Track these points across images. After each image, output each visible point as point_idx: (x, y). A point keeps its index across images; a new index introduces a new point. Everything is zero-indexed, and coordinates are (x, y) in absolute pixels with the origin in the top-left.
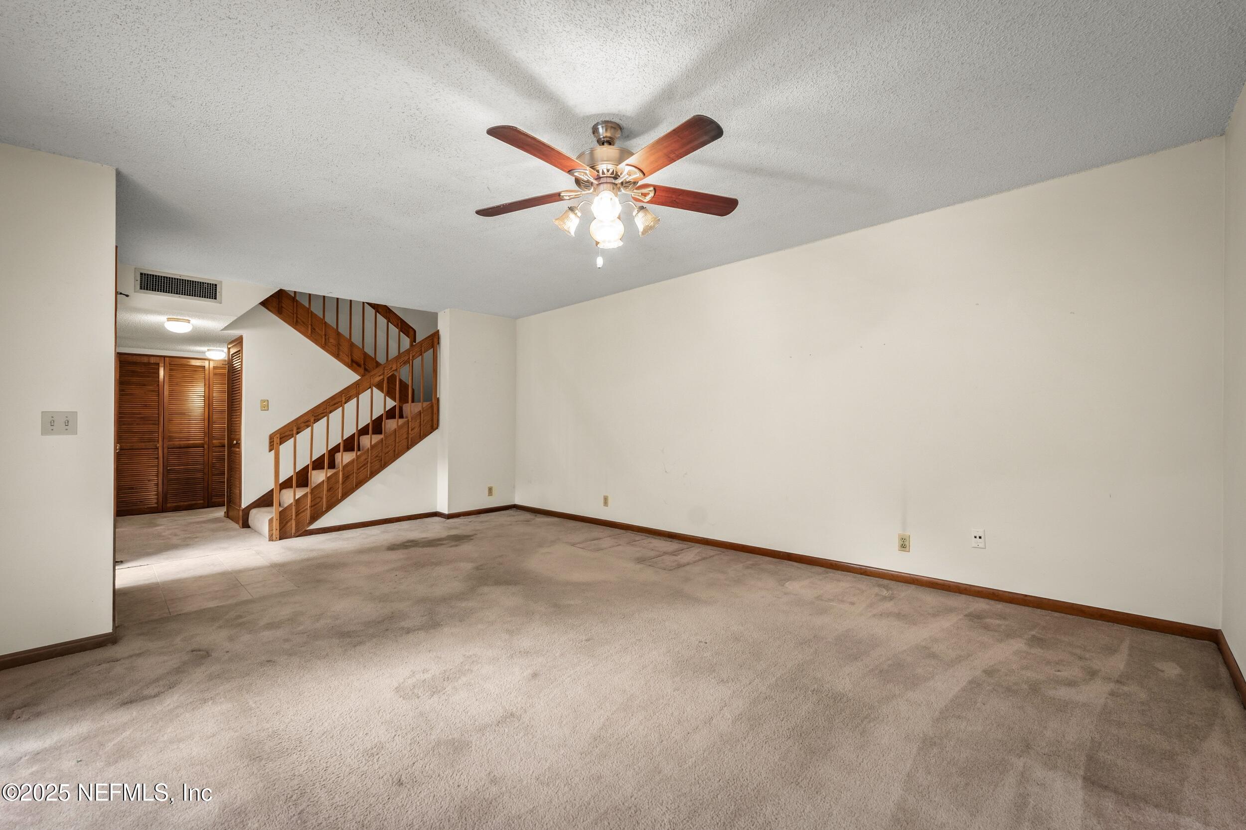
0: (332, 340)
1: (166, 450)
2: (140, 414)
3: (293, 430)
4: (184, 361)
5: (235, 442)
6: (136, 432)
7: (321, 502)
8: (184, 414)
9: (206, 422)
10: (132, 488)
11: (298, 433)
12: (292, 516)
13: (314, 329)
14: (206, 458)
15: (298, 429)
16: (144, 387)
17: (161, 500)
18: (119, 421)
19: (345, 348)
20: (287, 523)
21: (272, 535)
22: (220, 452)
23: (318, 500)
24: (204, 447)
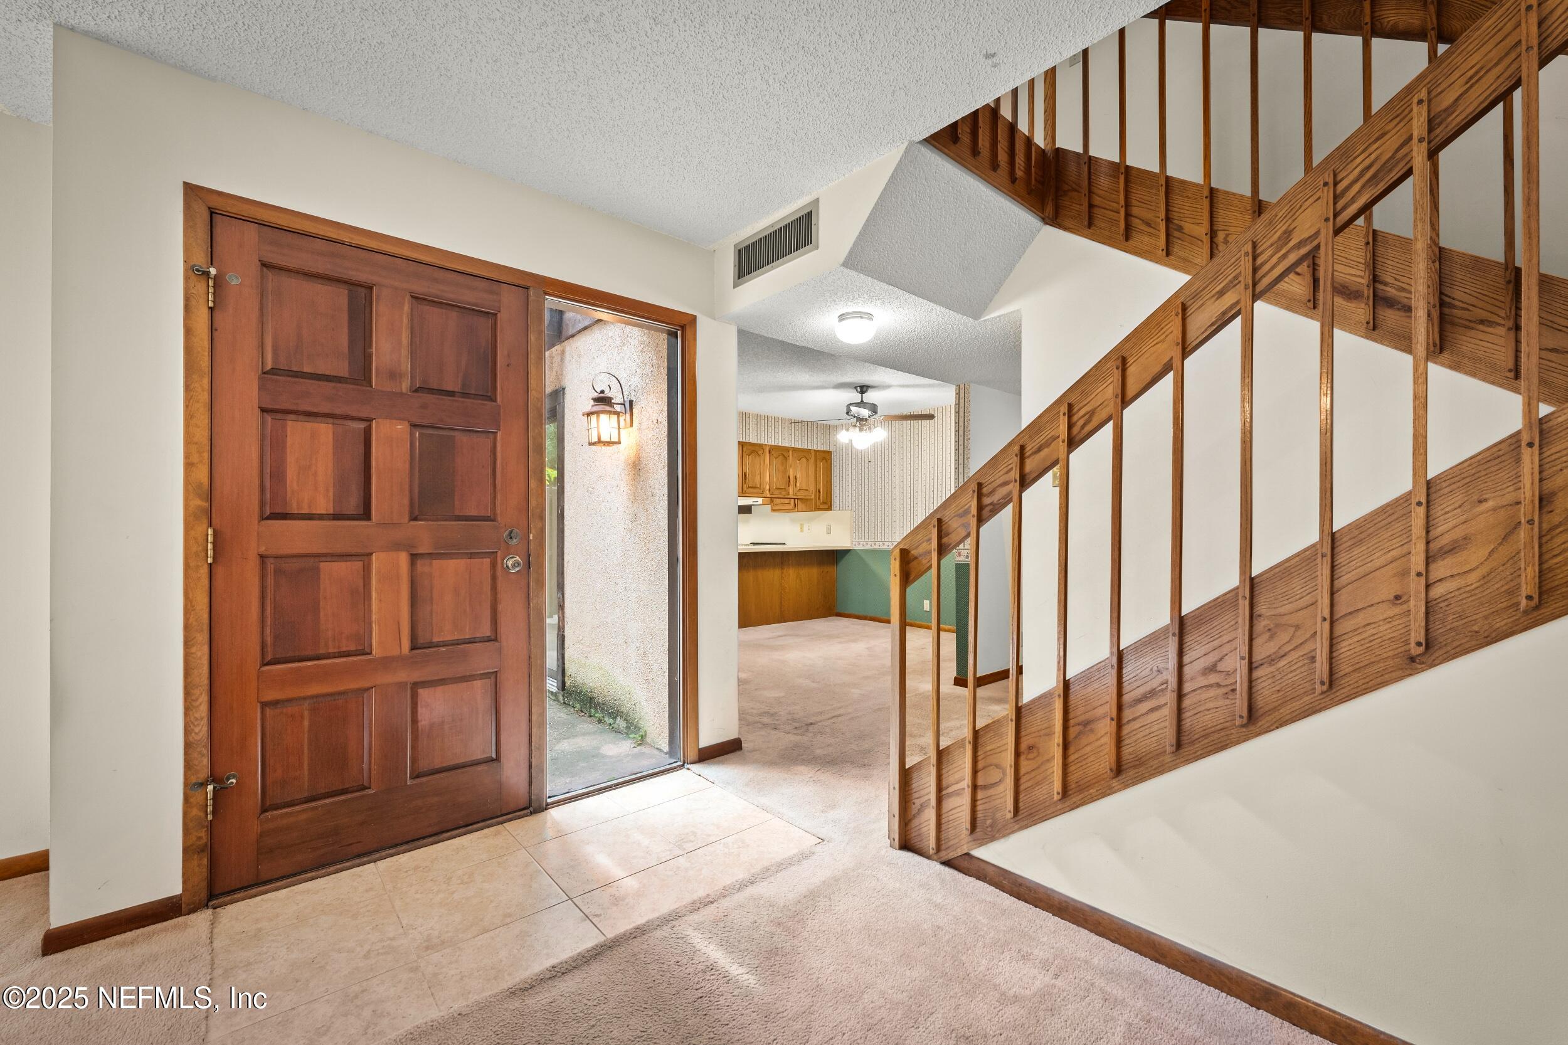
20: (921, 809)
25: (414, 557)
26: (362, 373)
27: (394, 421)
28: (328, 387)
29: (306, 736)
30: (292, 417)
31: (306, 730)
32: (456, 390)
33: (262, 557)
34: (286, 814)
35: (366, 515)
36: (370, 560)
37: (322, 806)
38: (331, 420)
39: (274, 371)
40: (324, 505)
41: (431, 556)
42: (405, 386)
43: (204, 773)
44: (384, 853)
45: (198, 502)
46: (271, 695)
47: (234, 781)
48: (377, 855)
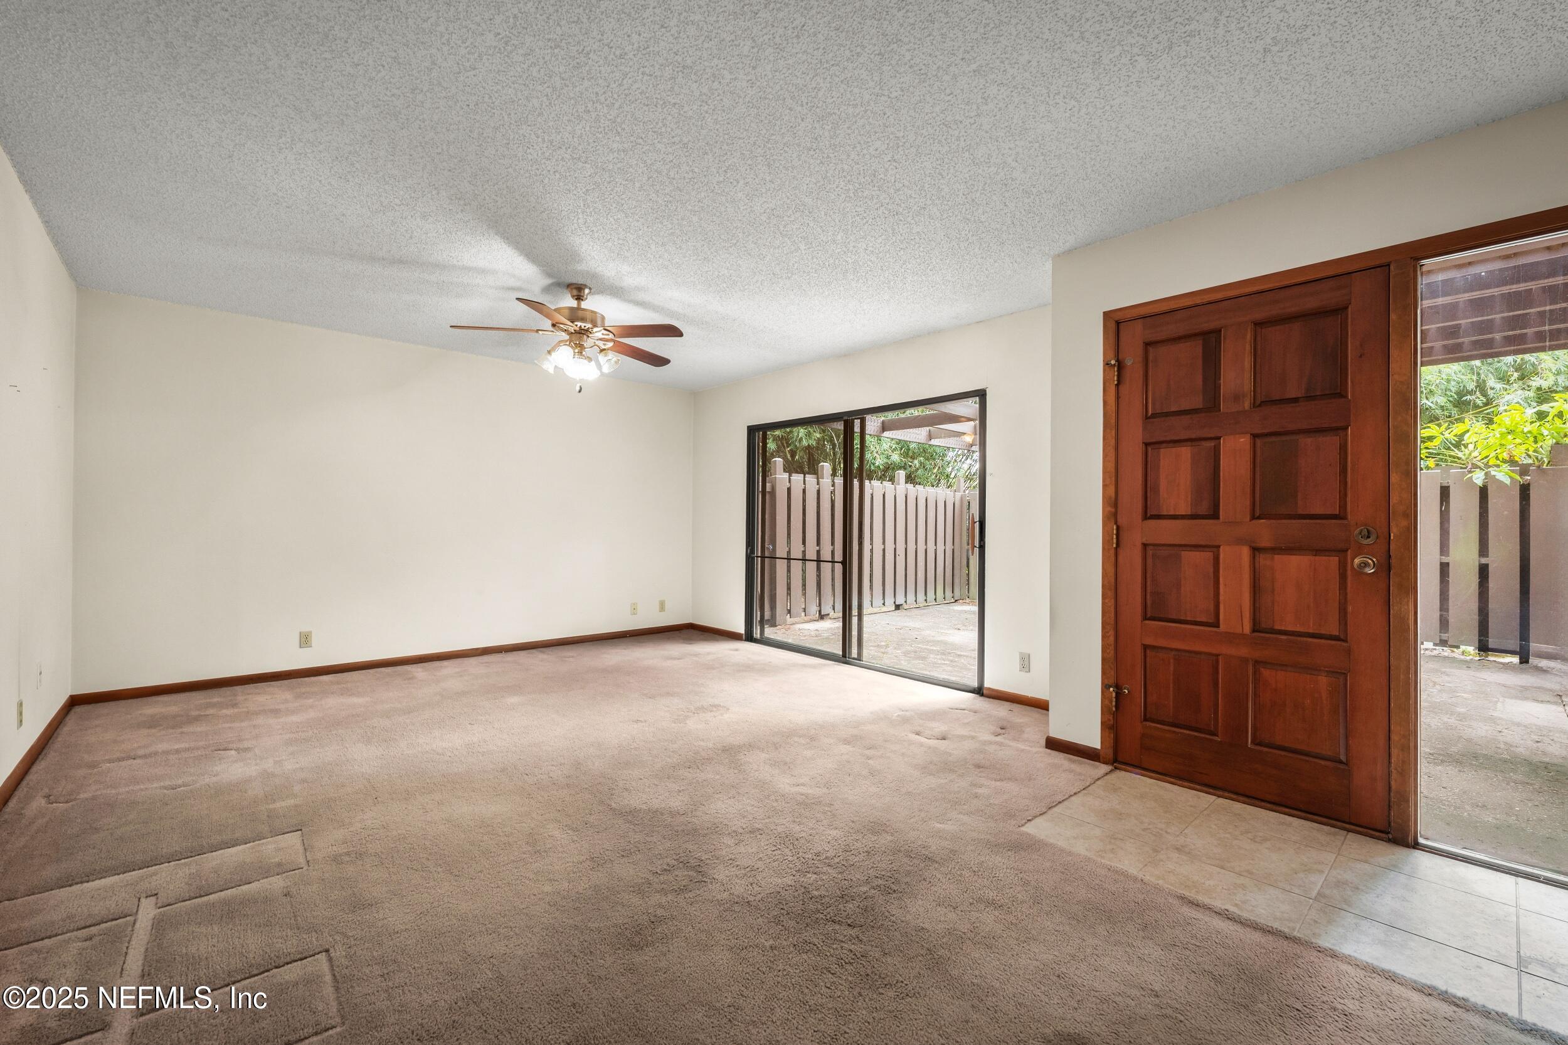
25: (1255, 550)
26: (1212, 404)
27: (1237, 436)
28: (1185, 420)
29: (1172, 677)
30: (1164, 445)
31: (1172, 672)
32: (1300, 396)
33: (1145, 546)
34: (1158, 728)
35: (1214, 515)
36: (1219, 551)
37: (1181, 733)
38: (1189, 443)
39: (1154, 416)
40: (1184, 509)
41: (1275, 550)
42: (1247, 405)
43: (1112, 681)
44: (1226, 794)
45: (1109, 509)
46: (1149, 641)
47: (1126, 691)
48: (1221, 793)
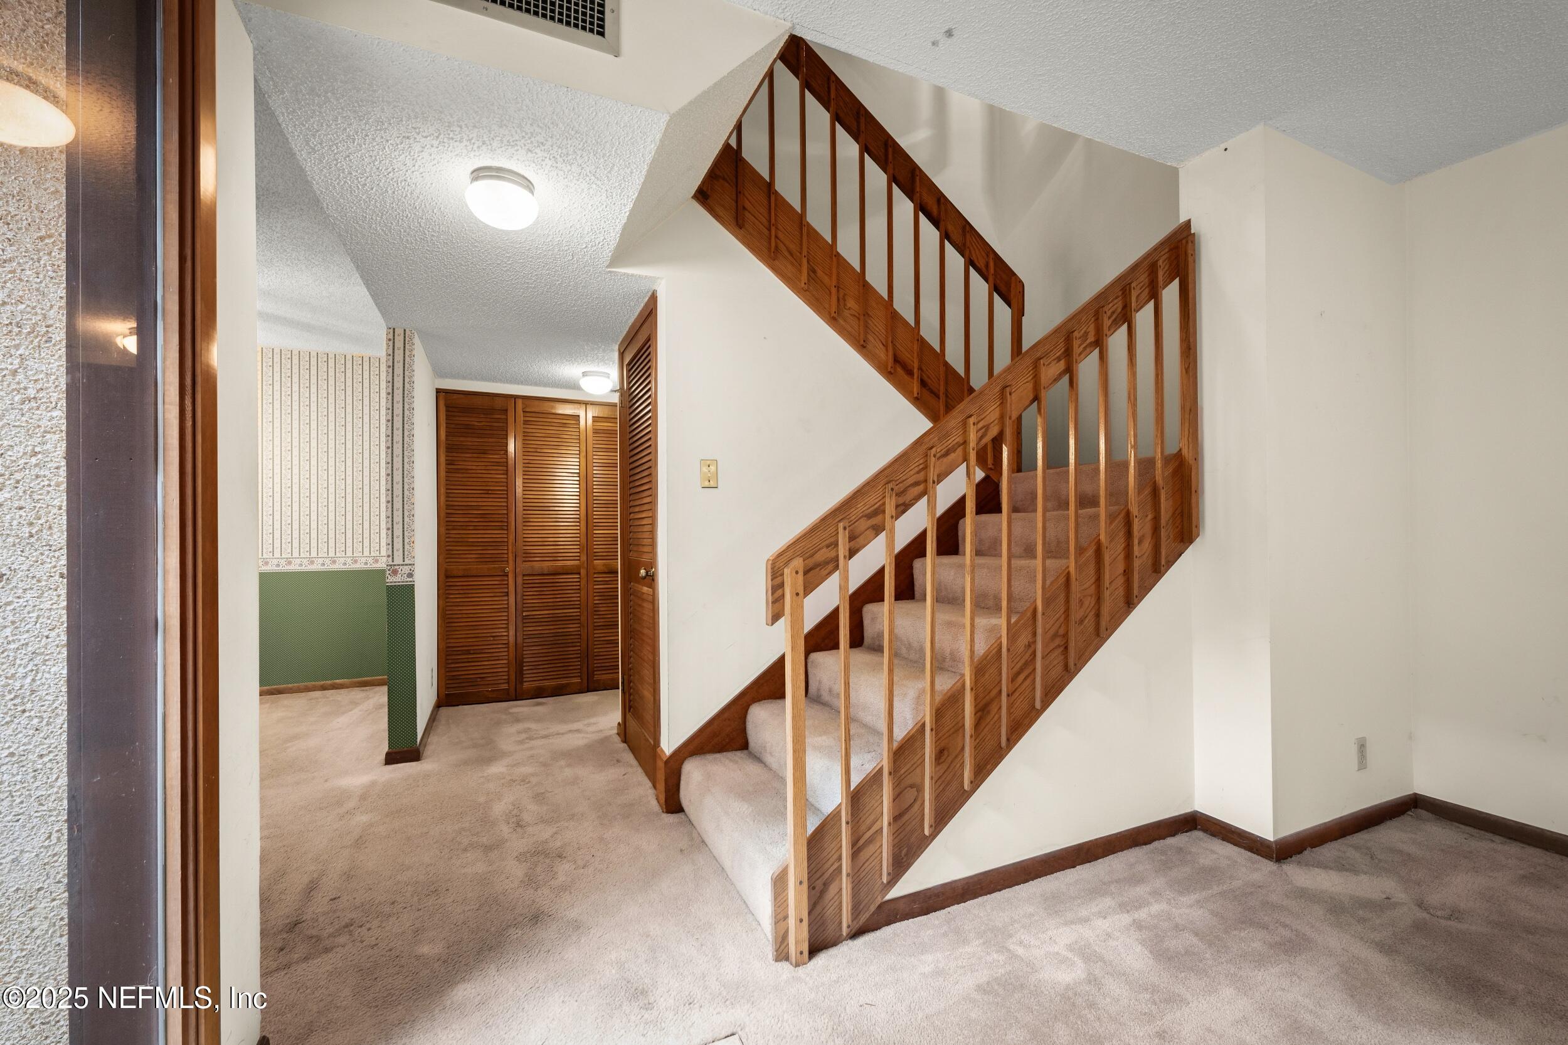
0: (851, 303)
1: (520, 580)
2: (478, 508)
3: (836, 544)
4: (546, 407)
5: (643, 572)
6: (473, 544)
7: (918, 803)
8: (546, 509)
9: (583, 523)
10: (468, 652)
11: (852, 553)
12: (840, 858)
13: (814, 272)
14: (583, 592)
15: (852, 538)
16: (482, 455)
17: (513, 677)
18: (447, 521)
19: (879, 324)
20: (826, 885)
21: (785, 936)
22: (606, 583)
23: (910, 795)
24: (579, 574)
